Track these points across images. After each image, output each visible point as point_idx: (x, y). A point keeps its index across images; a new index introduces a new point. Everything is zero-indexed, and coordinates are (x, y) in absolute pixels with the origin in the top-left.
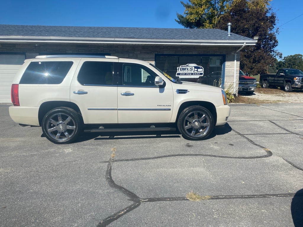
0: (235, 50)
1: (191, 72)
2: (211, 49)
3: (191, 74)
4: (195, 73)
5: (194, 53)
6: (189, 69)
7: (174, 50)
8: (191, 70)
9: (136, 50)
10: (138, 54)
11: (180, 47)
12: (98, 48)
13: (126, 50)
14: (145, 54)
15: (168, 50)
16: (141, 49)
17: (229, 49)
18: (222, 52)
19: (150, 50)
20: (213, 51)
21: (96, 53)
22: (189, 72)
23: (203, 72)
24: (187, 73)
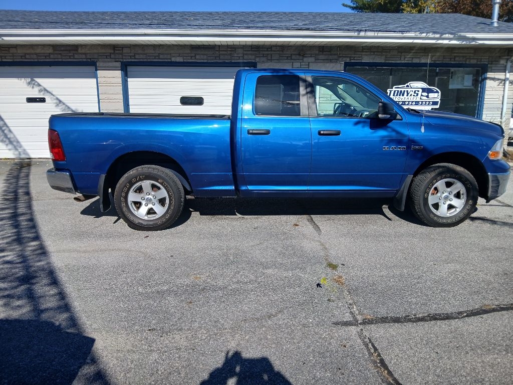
0: (508, 56)
1: (415, 100)
2: (460, 53)
3: (414, 103)
4: (422, 102)
5: (423, 61)
6: (411, 93)
7: (384, 53)
8: (416, 95)
9: (307, 54)
10: (310, 64)
11: (396, 49)
12: (232, 52)
13: (287, 56)
14: (324, 62)
15: (372, 55)
16: (317, 52)
17: (496, 54)
18: (481, 59)
19: (335, 55)
20: (463, 57)
21: (230, 61)
22: (412, 99)
23: (438, 100)
24: (408, 100)
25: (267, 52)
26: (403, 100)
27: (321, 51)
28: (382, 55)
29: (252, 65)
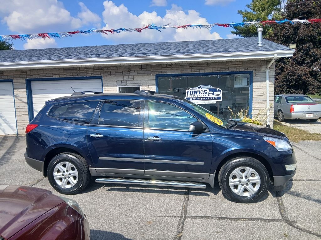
0: (267, 65)
1: (204, 97)
2: (232, 65)
3: (204, 99)
4: (210, 98)
5: (207, 71)
6: (202, 92)
7: (180, 68)
8: (205, 93)
9: (132, 71)
10: (134, 76)
11: (188, 65)
12: (87, 71)
13: (120, 72)
14: (143, 75)
15: (173, 69)
16: (138, 69)
17: (258, 64)
18: (248, 68)
19: (149, 70)
20: (235, 67)
21: (86, 76)
22: (203, 96)
23: (221, 96)
24: (200, 97)
25: (108, 70)
26: (197, 97)
27: (140, 69)
29: (100, 78)
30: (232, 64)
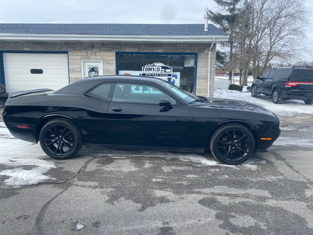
0: (209, 48)
1: (158, 73)
2: (181, 47)
3: (157, 75)
4: (162, 74)
5: (159, 51)
6: (155, 69)
8: (158, 70)
9: (95, 47)
10: (97, 52)
11: (144, 45)
12: (55, 46)
13: (84, 48)
14: (104, 51)
15: (130, 48)
16: (100, 46)
17: (202, 47)
18: (193, 50)
19: (110, 47)
20: (183, 48)
21: (53, 50)
22: (156, 72)
23: (171, 73)
24: (154, 73)
25: (73, 46)
26: (151, 73)
27: (102, 45)
28: (136, 48)
29: (66, 52)
30: (181, 45)
